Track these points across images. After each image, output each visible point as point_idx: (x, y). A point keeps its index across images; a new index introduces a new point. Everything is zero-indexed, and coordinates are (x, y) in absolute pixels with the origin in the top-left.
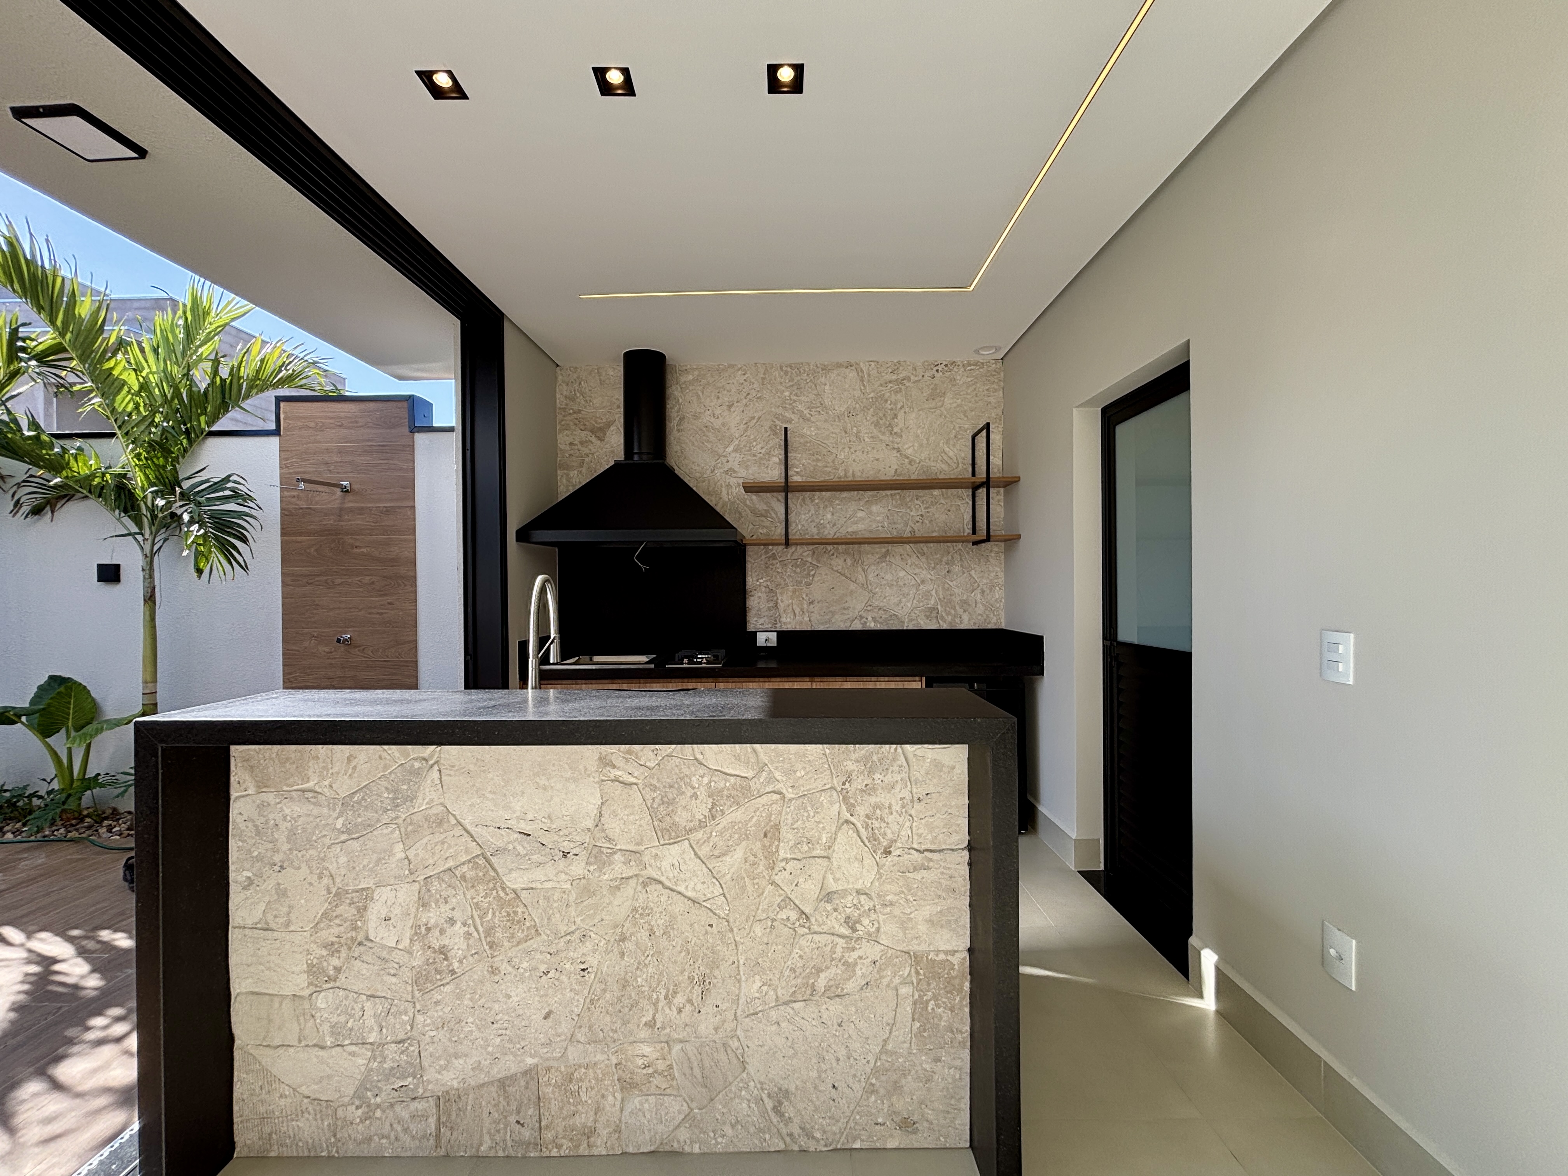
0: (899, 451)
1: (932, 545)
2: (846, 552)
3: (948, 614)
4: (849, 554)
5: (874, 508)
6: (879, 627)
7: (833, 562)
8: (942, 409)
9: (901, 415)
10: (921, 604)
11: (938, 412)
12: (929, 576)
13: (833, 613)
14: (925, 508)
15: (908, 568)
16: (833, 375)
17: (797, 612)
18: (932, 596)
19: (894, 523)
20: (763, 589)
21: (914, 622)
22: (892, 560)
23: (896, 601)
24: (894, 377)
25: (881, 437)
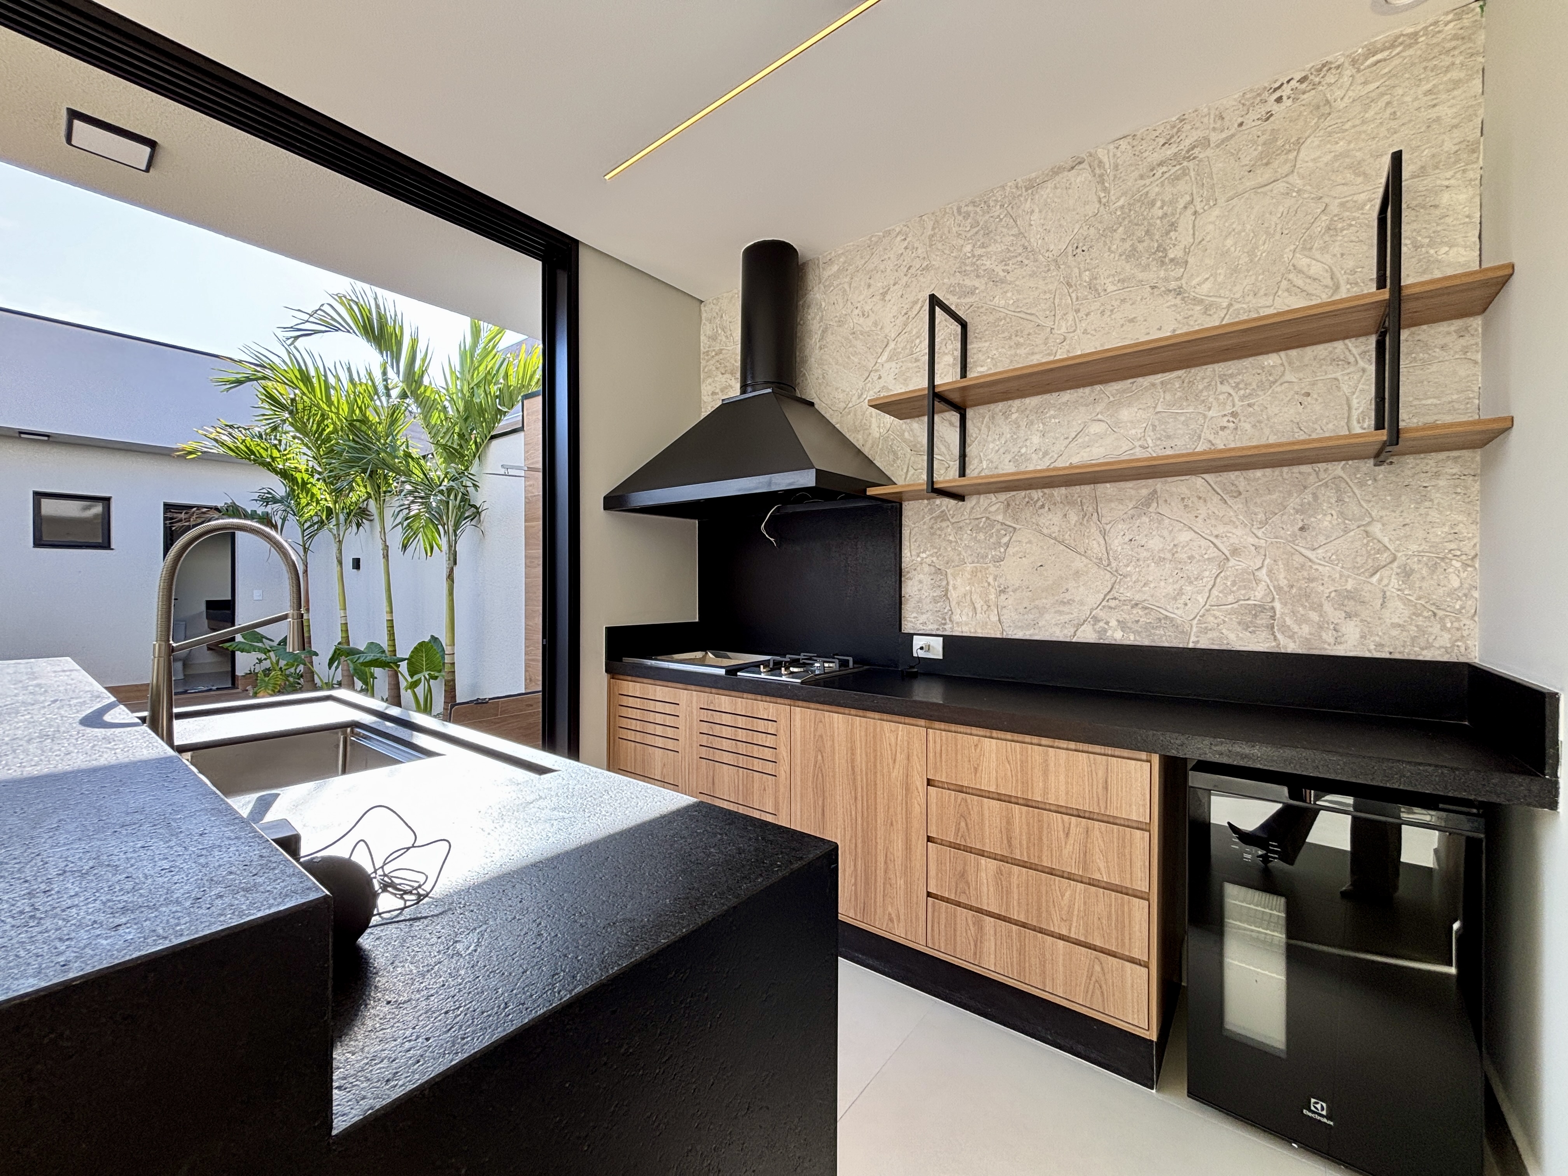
0: (1179, 292)
1: (1259, 473)
2: (1069, 502)
3: (1305, 620)
4: (1072, 504)
5: (1125, 414)
6: (1131, 639)
7: (1042, 521)
8: (1295, 179)
9: (1186, 221)
10: (1231, 598)
11: (1281, 186)
12: (1252, 540)
13: (1042, 611)
14: (1242, 398)
15: (1199, 525)
16: (1046, 192)
17: (978, 606)
18: (1258, 581)
19: (1169, 437)
20: (926, 568)
21: (1210, 635)
22: (1164, 509)
23: (1170, 589)
24: (1170, 151)
25: (1141, 276)
